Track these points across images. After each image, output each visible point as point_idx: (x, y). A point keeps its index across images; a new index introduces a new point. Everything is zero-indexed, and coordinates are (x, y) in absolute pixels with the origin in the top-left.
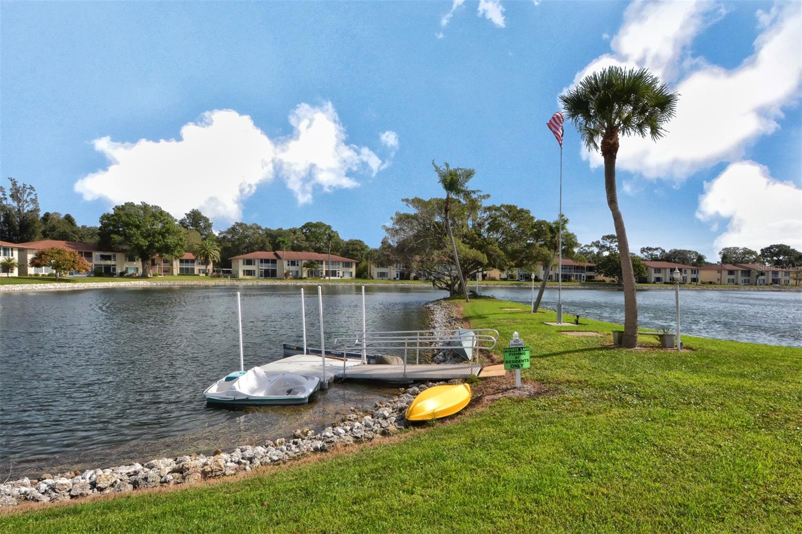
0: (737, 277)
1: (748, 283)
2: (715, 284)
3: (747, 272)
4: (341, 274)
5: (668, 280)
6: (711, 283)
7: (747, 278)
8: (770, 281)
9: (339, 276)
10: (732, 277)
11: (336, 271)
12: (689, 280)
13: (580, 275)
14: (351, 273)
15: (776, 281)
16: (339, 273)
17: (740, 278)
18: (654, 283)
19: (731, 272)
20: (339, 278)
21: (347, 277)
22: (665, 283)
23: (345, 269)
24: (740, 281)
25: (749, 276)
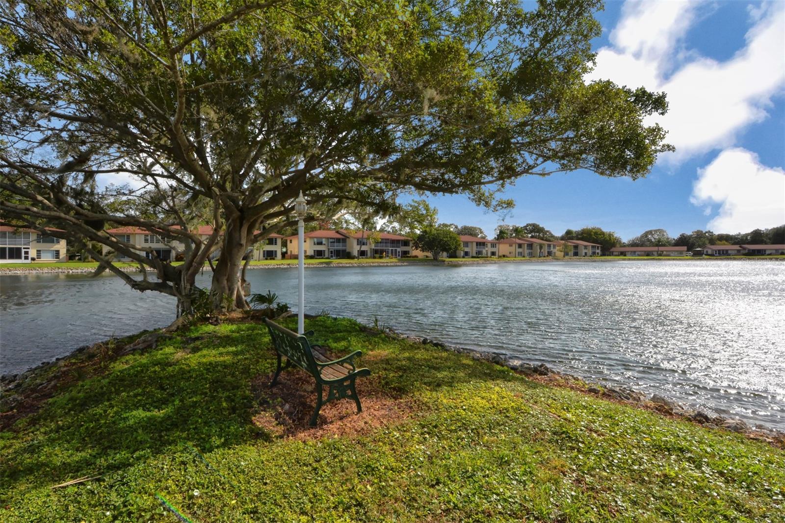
0: (524, 250)
1: (531, 255)
2: (507, 257)
3: (530, 246)
4: (33, 253)
5: (475, 255)
6: (504, 256)
7: (530, 251)
8: (546, 254)
9: (26, 258)
10: (520, 250)
11: (20, 249)
12: (489, 254)
13: (396, 250)
14: (57, 252)
15: (550, 254)
16: (26, 253)
17: (527, 251)
18: (463, 257)
19: (520, 246)
20: (29, 261)
21: (47, 258)
22: (473, 257)
23: (43, 246)
24: (526, 255)
25: (532, 249)
